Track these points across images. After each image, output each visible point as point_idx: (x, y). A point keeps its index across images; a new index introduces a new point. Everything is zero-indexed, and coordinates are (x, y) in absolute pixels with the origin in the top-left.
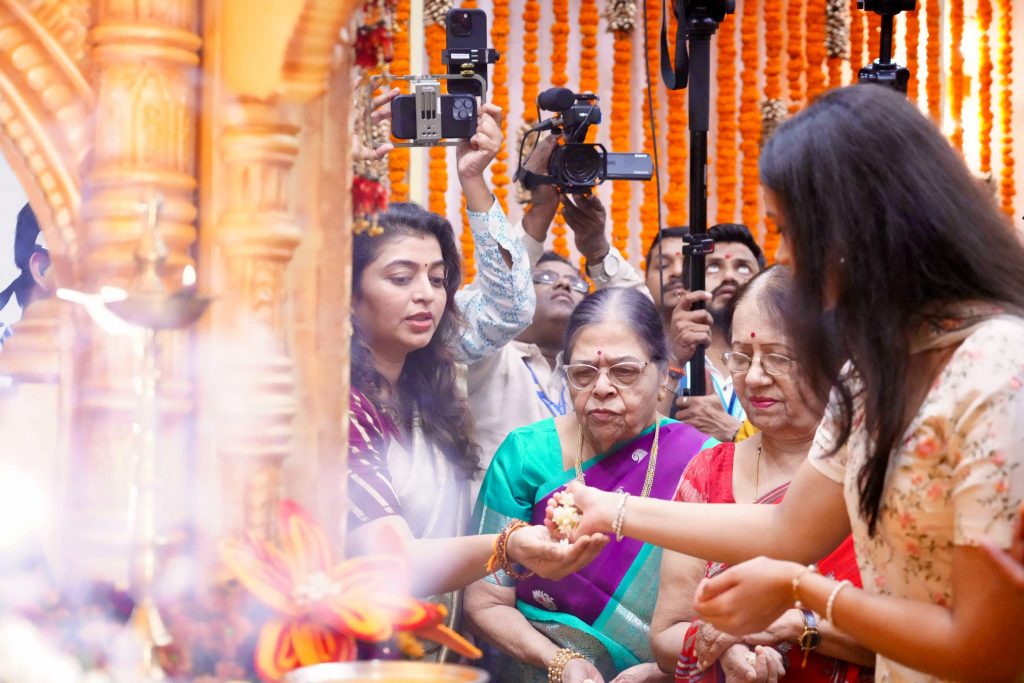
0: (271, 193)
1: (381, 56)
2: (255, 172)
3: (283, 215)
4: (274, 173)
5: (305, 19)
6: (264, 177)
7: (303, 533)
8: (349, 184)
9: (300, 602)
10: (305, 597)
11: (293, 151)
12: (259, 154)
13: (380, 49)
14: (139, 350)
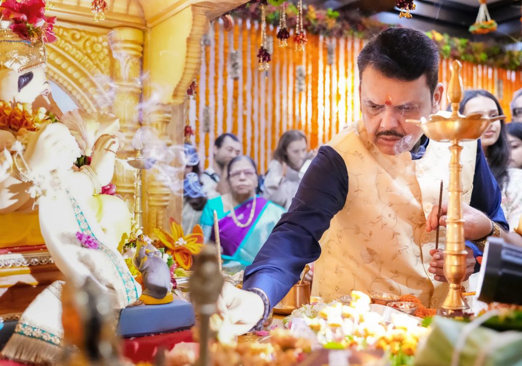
0: (164, 130)
1: (194, 92)
2: (160, 124)
3: (167, 137)
4: (165, 125)
5: (180, 82)
6: (162, 126)
7: (176, 227)
8: (184, 128)
9: (176, 246)
10: (178, 244)
11: (169, 118)
12: (161, 119)
13: (193, 90)
14: (135, 174)
